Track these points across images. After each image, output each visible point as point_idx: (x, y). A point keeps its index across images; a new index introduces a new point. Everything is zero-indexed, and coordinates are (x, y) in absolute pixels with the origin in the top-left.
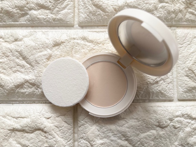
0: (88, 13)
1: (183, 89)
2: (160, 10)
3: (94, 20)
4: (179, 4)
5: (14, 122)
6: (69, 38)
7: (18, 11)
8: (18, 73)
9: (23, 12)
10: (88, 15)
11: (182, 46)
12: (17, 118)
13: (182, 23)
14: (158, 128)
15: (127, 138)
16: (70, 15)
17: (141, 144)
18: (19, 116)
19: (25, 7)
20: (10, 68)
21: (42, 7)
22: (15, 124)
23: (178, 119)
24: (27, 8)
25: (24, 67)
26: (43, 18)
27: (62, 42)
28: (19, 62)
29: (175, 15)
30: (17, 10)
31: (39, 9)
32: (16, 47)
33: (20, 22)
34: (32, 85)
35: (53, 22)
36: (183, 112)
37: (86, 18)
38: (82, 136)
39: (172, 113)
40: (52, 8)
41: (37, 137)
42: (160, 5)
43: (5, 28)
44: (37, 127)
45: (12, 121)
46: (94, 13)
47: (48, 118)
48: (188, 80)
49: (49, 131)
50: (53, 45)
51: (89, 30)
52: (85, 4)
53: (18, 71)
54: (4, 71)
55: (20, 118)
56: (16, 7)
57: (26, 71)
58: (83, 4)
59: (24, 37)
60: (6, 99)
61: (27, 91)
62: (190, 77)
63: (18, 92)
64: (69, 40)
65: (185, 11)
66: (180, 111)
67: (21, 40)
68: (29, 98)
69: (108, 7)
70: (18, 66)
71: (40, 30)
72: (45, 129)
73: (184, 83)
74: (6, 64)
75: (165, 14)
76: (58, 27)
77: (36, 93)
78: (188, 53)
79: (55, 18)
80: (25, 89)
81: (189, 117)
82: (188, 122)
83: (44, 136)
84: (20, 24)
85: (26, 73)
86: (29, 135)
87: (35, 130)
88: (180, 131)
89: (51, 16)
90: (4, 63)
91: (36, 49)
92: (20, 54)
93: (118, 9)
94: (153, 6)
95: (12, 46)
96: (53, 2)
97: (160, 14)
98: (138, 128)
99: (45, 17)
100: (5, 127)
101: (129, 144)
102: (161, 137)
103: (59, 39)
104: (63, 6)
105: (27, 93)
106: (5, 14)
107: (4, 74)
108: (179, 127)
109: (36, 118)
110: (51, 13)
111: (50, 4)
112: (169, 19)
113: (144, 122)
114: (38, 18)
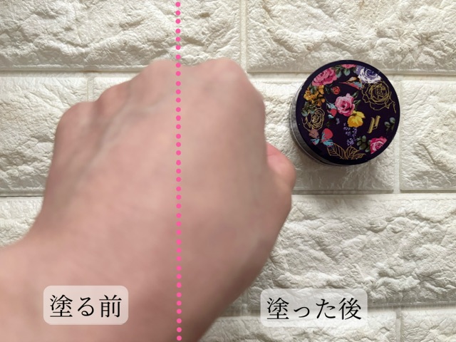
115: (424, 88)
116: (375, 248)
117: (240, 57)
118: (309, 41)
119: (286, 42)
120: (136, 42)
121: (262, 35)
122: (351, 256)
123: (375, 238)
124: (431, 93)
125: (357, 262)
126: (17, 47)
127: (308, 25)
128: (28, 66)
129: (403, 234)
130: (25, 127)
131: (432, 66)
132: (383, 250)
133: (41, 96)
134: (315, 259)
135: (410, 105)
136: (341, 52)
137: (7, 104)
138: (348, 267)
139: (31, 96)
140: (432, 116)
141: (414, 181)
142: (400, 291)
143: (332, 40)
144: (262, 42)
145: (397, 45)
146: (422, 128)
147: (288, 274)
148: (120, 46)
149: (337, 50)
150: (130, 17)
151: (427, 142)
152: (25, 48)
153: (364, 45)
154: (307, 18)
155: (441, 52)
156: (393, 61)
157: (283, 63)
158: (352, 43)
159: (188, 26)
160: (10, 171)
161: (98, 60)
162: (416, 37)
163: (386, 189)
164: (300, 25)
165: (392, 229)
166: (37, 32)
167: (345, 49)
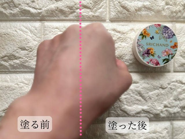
116: (163, 95)
117: (106, 14)
118: (136, 7)
119: (126, 7)
120: (62, 7)
121: (116, 4)
122: (152, 99)
123: (163, 91)
125: (155, 101)
126: (11, 10)
128: (16, 18)
129: (175, 90)
130: (16, 44)
133: (22, 30)
134: (137, 100)
135: (179, 35)
136: (150, 11)
137: (8, 34)
138: (151, 103)
139: (18, 30)
142: (173, 113)
143: (146, 6)
144: (116, 8)
147: (126, 106)
149: (148, 11)
152: (15, 10)
153: (160, 8)
156: (172, 16)
157: (125, 17)
160: (10, 63)
161: (46, 15)
162: (182, 5)
165: (170, 87)
166: (20, 3)
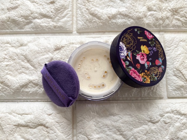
0: (85, 21)
1: (172, 88)
2: (148, 17)
3: (91, 27)
4: (166, 12)
5: (18, 118)
6: (68, 43)
7: (24, 19)
8: (23, 74)
9: (28, 21)
10: (85, 23)
11: (170, 48)
12: (21, 115)
13: (169, 28)
14: (150, 123)
15: (121, 132)
16: (69, 23)
17: (135, 138)
18: (23, 113)
19: (30, 16)
20: (16, 70)
21: (44, 16)
22: (20, 120)
23: (168, 114)
24: (32, 17)
25: (29, 69)
26: (46, 26)
27: (62, 47)
28: (24, 64)
29: (163, 21)
30: (22, 19)
31: (42, 18)
32: (21, 52)
33: (26, 29)
34: (36, 85)
35: (54, 29)
36: (173, 109)
37: (83, 25)
38: (80, 131)
39: (163, 109)
40: (54, 17)
41: (39, 132)
42: (149, 13)
43: (11, 35)
44: (39, 123)
45: (17, 118)
46: (91, 20)
47: (50, 115)
48: (176, 79)
49: (50, 126)
50: (55, 50)
51: (86, 36)
52: (82, 13)
53: (23, 72)
54: (11, 72)
55: (24, 115)
56: (22, 16)
57: (30, 73)
58: (80, 13)
59: (29, 42)
60: (12, 98)
61: (31, 90)
62: (178, 76)
63: (23, 91)
64: (69, 45)
65: (172, 18)
66: (170, 107)
67: (26, 45)
68: (33, 97)
69: (102, 15)
70: (23, 69)
71: (43, 37)
72: (47, 125)
73: (173, 82)
74: (12, 67)
75: (153, 20)
76: (59, 33)
77: (38, 93)
78: (176, 55)
79: (56, 26)
80: (29, 89)
81: (178, 113)
82: (177, 118)
83: (45, 131)
84: (25, 31)
85: (30, 74)
86: (32, 130)
87: (38, 126)
88: (170, 126)
89: (52, 24)
90: (11, 65)
91: (39, 53)
92: (25, 58)
93: (111, 17)
94: (142, 14)
95: (18, 51)
96: (54, 12)
97: (149, 21)
98: (131, 123)
99: (47, 25)
100: (11, 123)
101: (123, 138)
102: (152, 131)
103: (60, 44)
104: (63, 15)
105: (31, 92)
106: (12, 23)
107: (11, 75)
108: (169, 122)
109: (38, 115)
110: (53, 21)
111: (51, 13)
112: (157, 25)
113: (137, 118)
114: (41, 26)
115: (177, 38)
124: (181, 41)
127: (109, 6)
131: (180, 26)
132: (159, 134)
140: (183, 54)
141: (175, 92)
145: (159, 15)
146: (178, 60)
148: (7, 20)
150: (12, 5)
151: (181, 68)
154: (108, 2)
155: (184, 18)
158: (134, 14)
159: (44, 8)
163: (158, 96)
164: (104, 6)
167: (130, 17)
